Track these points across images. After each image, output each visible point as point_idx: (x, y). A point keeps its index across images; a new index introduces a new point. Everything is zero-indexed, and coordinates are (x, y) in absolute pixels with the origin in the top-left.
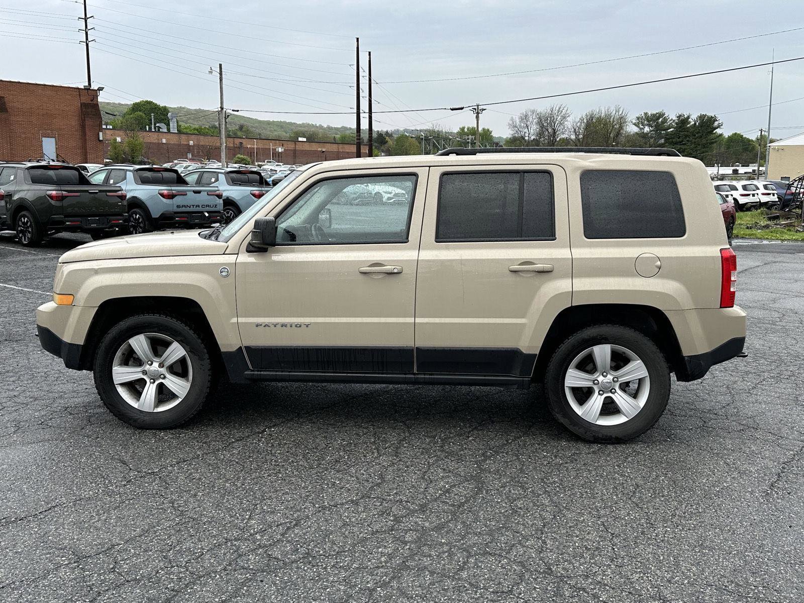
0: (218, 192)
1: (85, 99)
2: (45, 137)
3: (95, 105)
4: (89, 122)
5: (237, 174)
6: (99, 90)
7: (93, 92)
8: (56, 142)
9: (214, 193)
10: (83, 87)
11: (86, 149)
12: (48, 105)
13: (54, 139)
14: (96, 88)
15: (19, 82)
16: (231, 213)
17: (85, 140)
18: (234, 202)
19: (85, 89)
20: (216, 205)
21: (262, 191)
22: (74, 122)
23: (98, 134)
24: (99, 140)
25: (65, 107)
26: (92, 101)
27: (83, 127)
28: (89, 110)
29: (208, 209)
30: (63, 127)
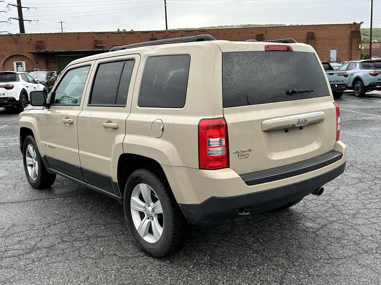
0: (345, 73)
1: (354, 29)
2: (332, 49)
3: (358, 31)
4: (354, 40)
5: (369, 62)
6: (361, 24)
7: (358, 25)
8: (337, 51)
9: (342, 74)
10: (353, 23)
11: (351, 54)
12: (334, 34)
13: (336, 50)
14: (359, 23)
15: (322, 25)
16: (359, 85)
17: (352, 49)
18: (361, 78)
19: (354, 24)
20: (343, 81)
21: (376, 71)
22: (347, 41)
23: (359, 46)
24: (359, 49)
25: (343, 34)
26: (357, 29)
27: (351, 43)
28: (355, 34)
29: (337, 83)
30: (341, 44)
